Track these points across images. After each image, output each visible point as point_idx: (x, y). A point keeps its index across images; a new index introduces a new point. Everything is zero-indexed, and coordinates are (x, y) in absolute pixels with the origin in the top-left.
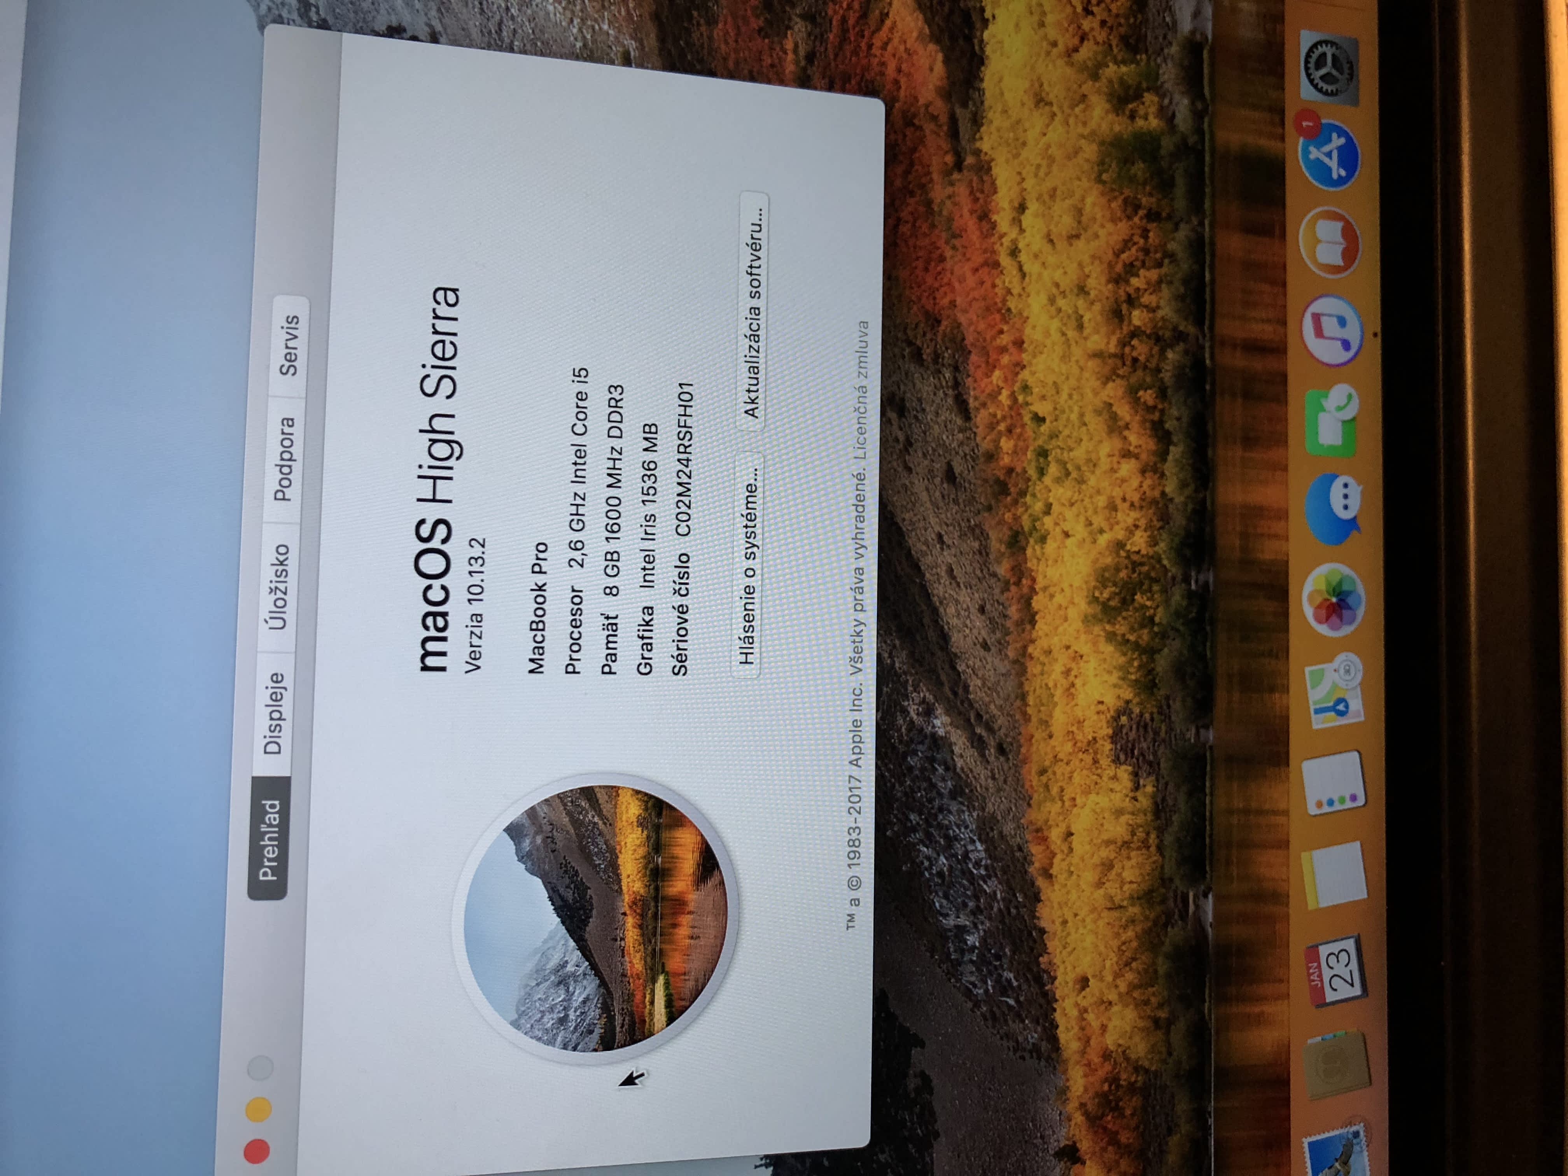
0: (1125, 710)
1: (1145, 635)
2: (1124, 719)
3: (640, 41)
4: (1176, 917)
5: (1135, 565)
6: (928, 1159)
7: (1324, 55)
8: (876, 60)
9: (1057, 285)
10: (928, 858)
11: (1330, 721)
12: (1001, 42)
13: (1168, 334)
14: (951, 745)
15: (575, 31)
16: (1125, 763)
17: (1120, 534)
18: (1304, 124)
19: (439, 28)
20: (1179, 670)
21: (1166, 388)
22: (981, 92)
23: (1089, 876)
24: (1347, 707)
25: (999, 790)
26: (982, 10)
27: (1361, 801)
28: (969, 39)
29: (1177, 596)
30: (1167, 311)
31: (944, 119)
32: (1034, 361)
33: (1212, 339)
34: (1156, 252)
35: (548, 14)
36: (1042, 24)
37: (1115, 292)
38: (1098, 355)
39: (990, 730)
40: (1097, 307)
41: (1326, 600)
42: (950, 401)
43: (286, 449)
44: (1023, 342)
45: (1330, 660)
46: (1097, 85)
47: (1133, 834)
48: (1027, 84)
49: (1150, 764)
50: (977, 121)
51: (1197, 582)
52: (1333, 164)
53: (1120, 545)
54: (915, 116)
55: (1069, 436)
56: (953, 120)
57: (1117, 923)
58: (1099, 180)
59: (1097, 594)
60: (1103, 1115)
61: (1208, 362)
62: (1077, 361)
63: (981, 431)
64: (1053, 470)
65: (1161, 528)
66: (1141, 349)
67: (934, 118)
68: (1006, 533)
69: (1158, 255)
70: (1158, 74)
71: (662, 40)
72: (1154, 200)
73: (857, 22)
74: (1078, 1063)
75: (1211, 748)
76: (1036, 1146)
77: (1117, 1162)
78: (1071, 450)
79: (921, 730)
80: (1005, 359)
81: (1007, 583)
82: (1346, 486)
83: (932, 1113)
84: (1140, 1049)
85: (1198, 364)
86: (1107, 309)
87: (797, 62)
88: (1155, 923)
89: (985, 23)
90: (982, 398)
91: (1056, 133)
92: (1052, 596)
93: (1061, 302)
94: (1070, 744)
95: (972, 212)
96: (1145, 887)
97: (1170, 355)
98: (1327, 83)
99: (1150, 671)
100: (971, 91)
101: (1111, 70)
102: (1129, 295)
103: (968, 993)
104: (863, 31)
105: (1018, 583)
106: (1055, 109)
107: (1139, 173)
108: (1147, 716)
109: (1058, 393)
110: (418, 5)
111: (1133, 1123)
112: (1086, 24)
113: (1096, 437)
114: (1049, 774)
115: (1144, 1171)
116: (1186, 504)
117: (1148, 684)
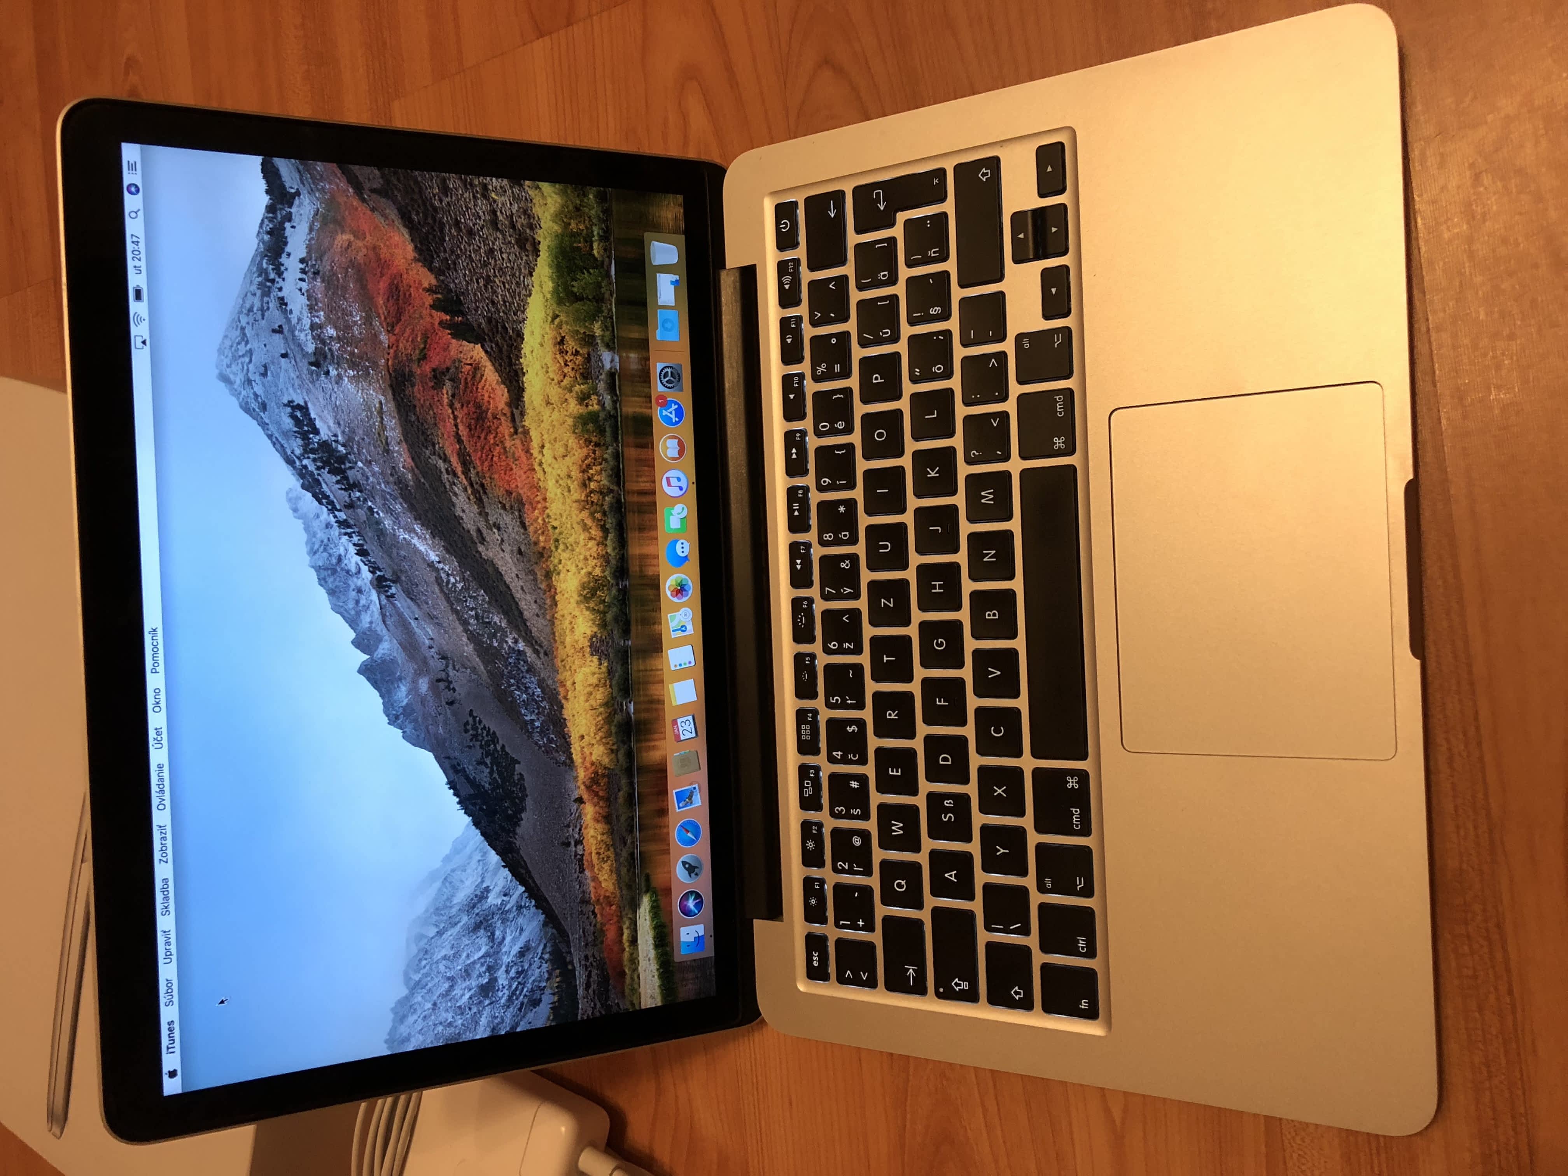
0: (595, 635)
1: (602, 606)
2: (594, 639)
3: (385, 396)
4: (618, 711)
5: (596, 580)
7: (667, 372)
8: (480, 394)
9: (559, 476)
10: (518, 695)
11: (680, 634)
12: (530, 381)
13: (606, 491)
14: (526, 653)
16: (595, 655)
17: (590, 569)
19: (306, 400)
20: (616, 619)
21: (606, 512)
22: (523, 402)
23: (582, 698)
24: (686, 628)
25: (545, 669)
26: (523, 369)
27: (693, 664)
28: (517, 381)
29: (614, 591)
30: (605, 482)
31: (509, 415)
32: (551, 506)
33: (624, 491)
34: (599, 459)
35: (348, 389)
36: (547, 372)
37: (583, 476)
38: (577, 501)
39: (541, 646)
40: (576, 483)
42: (518, 523)
44: (546, 499)
45: (679, 611)
46: (572, 394)
47: (600, 681)
48: (542, 397)
49: (606, 655)
50: (522, 414)
51: (622, 585)
52: (673, 416)
53: (590, 573)
54: (497, 414)
55: (567, 533)
56: (513, 414)
57: (595, 715)
58: (574, 432)
59: (581, 593)
60: (593, 786)
61: (623, 500)
62: (569, 504)
63: (531, 534)
64: (561, 547)
65: (606, 566)
66: (595, 498)
67: (505, 414)
68: (544, 572)
70: (597, 387)
71: (394, 395)
72: (596, 438)
73: (471, 379)
74: (581, 767)
75: (630, 647)
76: (565, 798)
77: (598, 803)
78: (568, 538)
79: (513, 649)
80: (540, 506)
81: (545, 591)
82: (682, 544)
83: (525, 789)
84: (606, 761)
85: (618, 501)
86: (580, 483)
87: (448, 398)
88: (610, 713)
89: (524, 374)
90: (531, 522)
91: (556, 415)
92: (563, 595)
93: (561, 482)
94: (573, 650)
95: (522, 450)
96: (605, 700)
97: (607, 498)
99: (604, 620)
100: (519, 403)
101: (577, 388)
102: (589, 477)
103: (536, 744)
104: (474, 383)
105: (550, 591)
106: (554, 406)
107: (591, 429)
108: (604, 637)
109: (562, 517)
110: (299, 391)
111: (604, 788)
112: (566, 370)
113: (578, 533)
114: (565, 661)
115: (609, 805)
116: (616, 556)
117: (603, 625)
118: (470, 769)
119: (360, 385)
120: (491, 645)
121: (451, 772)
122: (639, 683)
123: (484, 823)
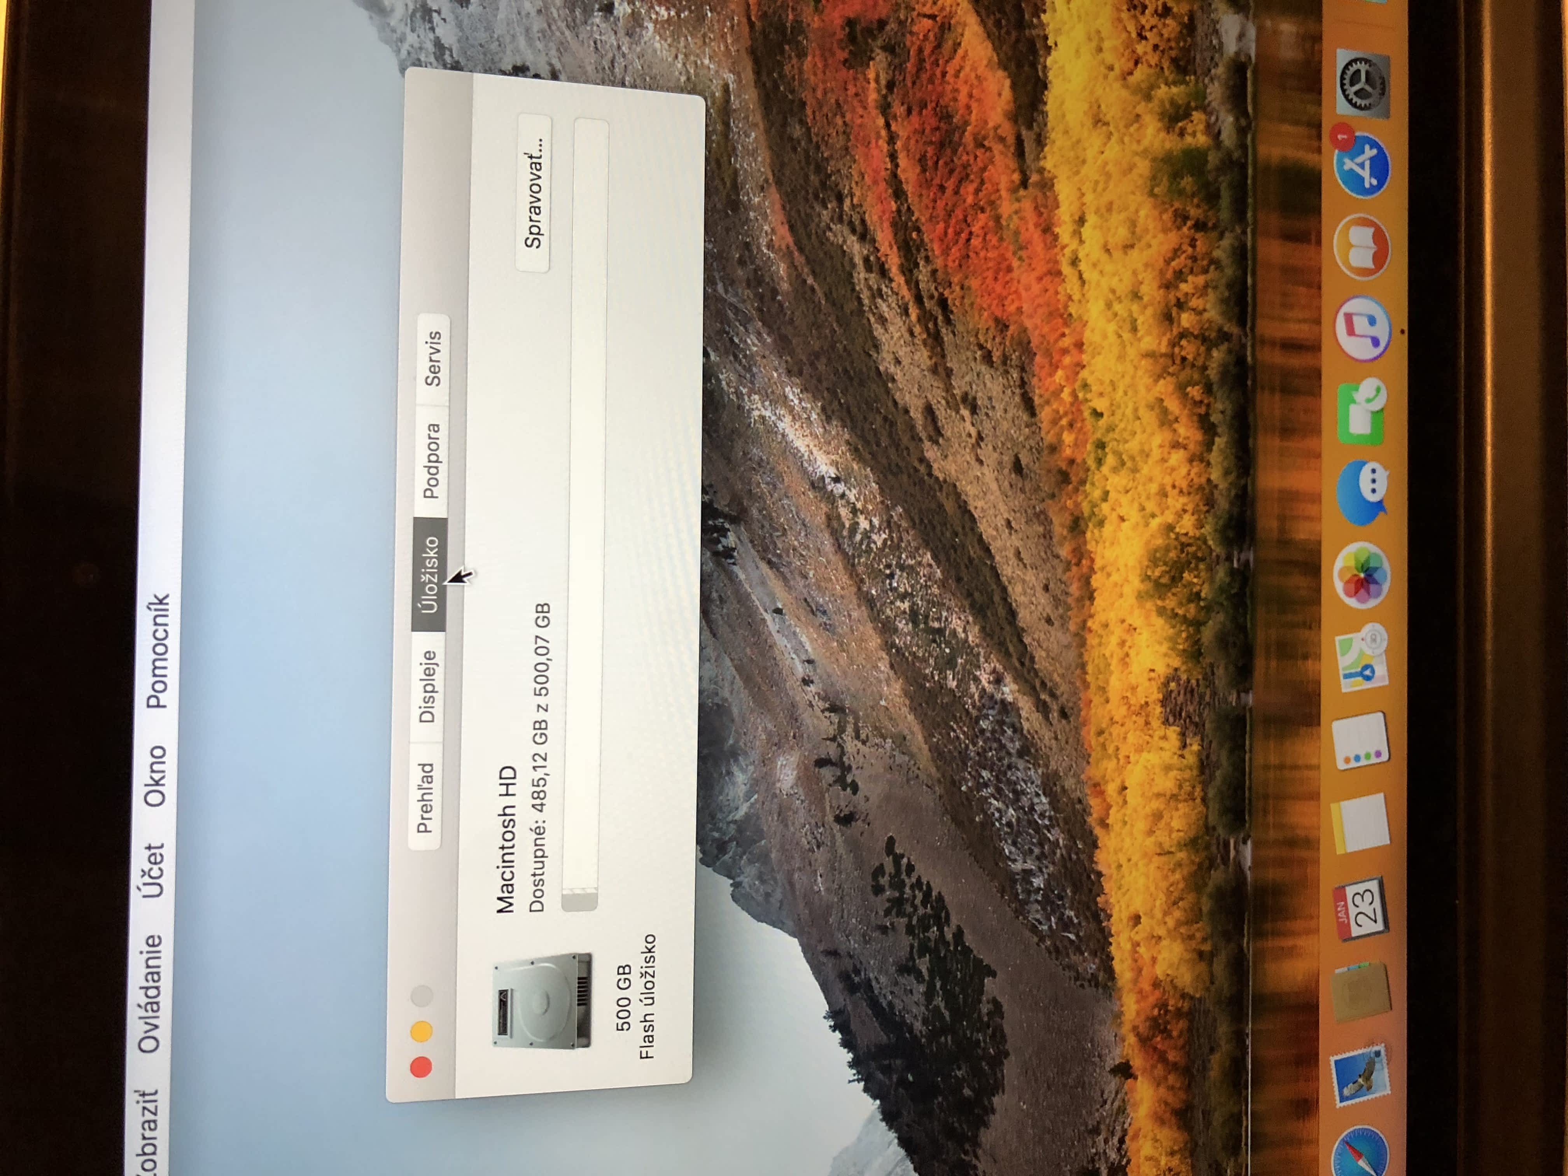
0: (1174, 676)
1: (1192, 608)
2: (1173, 685)
3: (738, 74)
4: (1219, 861)
5: (1183, 546)
6: (999, 1075)
7: (1358, 71)
8: (950, 87)
9: (1113, 291)
10: (999, 810)
11: (1359, 685)
12: (1062, 68)
13: (1213, 335)
14: (1018, 709)
15: (680, 66)
16: (1173, 724)
17: (1170, 518)
18: (1340, 137)
19: (558, 66)
20: (1222, 640)
21: (1211, 385)
22: (1045, 114)
23: (1141, 826)
24: (1373, 672)
25: (1062, 749)
26: (1046, 38)
27: (1385, 757)
28: (1034, 65)
29: (1221, 573)
30: (1213, 314)
31: (1011, 140)
32: (1093, 362)
33: (1254, 338)
34: (1203, 259)
35: (655, 51)
36: (1100, 50)
37: (1166, 297)
38: (1150, 355)
39: (1053, 695)
40: (1149, 311)
41: (1356, 575)
42: (1017, 399)
43: (433, 452)
44: (1082, 344)
45: (1359, 631)
46: (1150, 105)
47: (1180, 787)
48: (1086, 107)
49: (1196, 725)
50: (1040, 142)
51: (1239, 560)
52: (1366, 173)
53: (1170, 528)
54: (985, 138)
55: (1125, 429)
56: (1019, 142)
57: (1166, 867)
58: (1151, 194)
59: (1149, 573)
60: (1154, 1036)
61: (1249, 359)
62: (1132, 361)
63: (1045, 426)
64: (1110, 460)
65: (1208, 511)
66: (1189, 349)
67: (1002, 139)
68: (1067, 519)
69: (1205, 263)
70: (1205, 92)
71: (757, 73)
72: (1200, 211)
73: (933, 52)
74: (1131, 990)
75: (1251, 710)
76: (1094, 1063)
77: (1166, 1078)
78: (1126, 442)
79: (992, 697)
80: (1067, 360)
81: (1069, 563)
82: (1374, 471)
83: (1003, 1037)
84: (1186, 978)
85: (1240, 361)
86: (1159, 312)
87: (879, 91)
88: (1200, 865)
89: (1048, 49)
90: (1047, 395)
91: (1113, 151)
92: (1109, 575)
93: (1117, 307)
94: (1125, 707)
95: (1036, 225)
96: (1192, 834)
97: (1215, 353)
98: (1361, 98)
99: (1197, 642)
100: (1035, 114)
101: (1162, 92)
102: (1178, 299)
103: (1034, 929)
104: (937, 60)
105: (1078, 564)
106: (1111, 128)
107: (1188, 188)
108: (1194, 682)
109: (1114, 390)
110: (539, 45)
111: (1181, 1042)
112: (1140, 48)
113: (1149, 430)
114: (1106, 735)
115: (1189, 1085)
116: (1229, 490)
117: (1194, 653)
118: (882, 983)
119: (682, 44)
120: (941, 686)
121: (839, 986)
122: (1266, 797)
123: (906, 1117)
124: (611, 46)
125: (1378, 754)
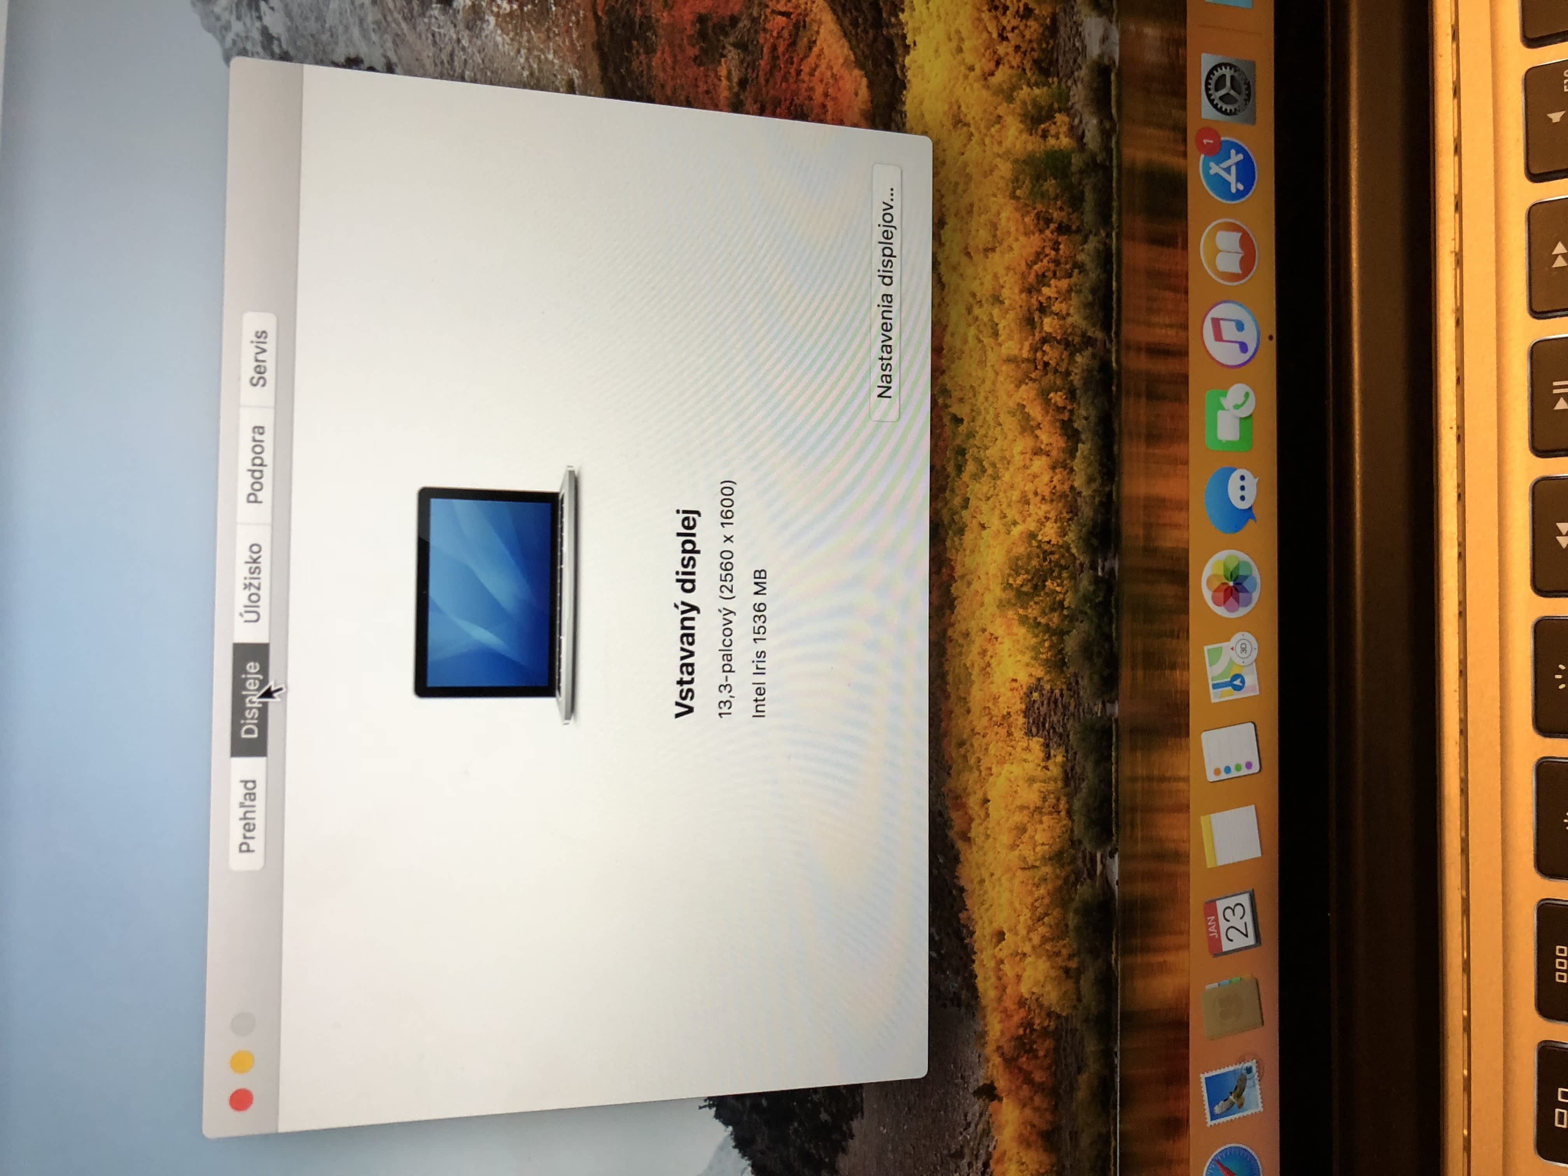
0: (1037, 687)
1: (1055, 616)
2: (1036, 695)
3: (583, 69)
4: (1085, 875)
5: (1046, 553)
6: (858, 1099)
7: (1223, 76)
8: (805, 85)
9: (974, 295)
11: (1229, 695)
12: (921, 67)
13: (1077, 340)
15: (522, 60)
16: (1037, 735)
17: (1032, 526)
18: (1205, 141)
19: (394, 59)
20: (1086, 650)
21: (1075, 390)
22: (903, 112)
23: (1005, 839)
24: (1243, 682)
26: (904, 37)
27: (1256, 768)
28: (891, 64)
29: (1085, 582)
30: (1076, 319)
32: (953, 366)
33: (1118, 342)
34: (1066, 263)
35: (496, 45)
36: (960, 50)
37: (1028, 301)
38: (1009, 360)
40: (1011, 315)
41: (1223, 584)
43: (258, 455)
44: (942, 349)
45: (1228, 640)
46: (1012, 106)
47: (1044, 799)
48: (946, 107)
49: (1061, 736)
51: (1103, 569)
52: (1232, 178)
53: (1032, 536)
55: (985, 436)
57: (1030, 882)
58: (1013, 196)
59: (1011, 581)
60: (1018, 1057)
61: (1114, 364)
62: (993, 366)
64: (971, 466)
65: (1070, 519)
66: (1051, 353)
69: (1068, 267)
70: (1069, 96)
71: (604, 68)
72: (1063, 214)
73: (787, 50)
74: (995, 1009)
75: (1116, 720)
76: (956, 1085)
77: (1032, 1099)
78: (987, 448)
82: (1243, 478)
84: (1052, 996)
85: (1105, 366)
86: (1021, 316)
87: (730, 88)
88: (1066, 880)
89: (907, 49)
91: (973, 152)
92: (970, 583)
93: (978, 311)
94: (986, 718)
96: (1057, 847)
97: (1079, 358)
98: (1226, 103)
99: (1060, 651)
100: (893, 114)
102: (1041, 303)
104: (792, 58)
106: (972, 129)
107: (1051, 191)
108: (1057, 692)
109: (975, 396)
110: (374, 37)
111: (1046, 1063)
112: (1001, 49)
113: (1010, 436)
114: (968, 746)
115: (1056, 1105)
116: (1093, 497)
117: (1058, 663)
119: (525, 38)
122: (1133, 810)
123: (761, 1144)
124: (451, 39)
125: (1249, 765)
